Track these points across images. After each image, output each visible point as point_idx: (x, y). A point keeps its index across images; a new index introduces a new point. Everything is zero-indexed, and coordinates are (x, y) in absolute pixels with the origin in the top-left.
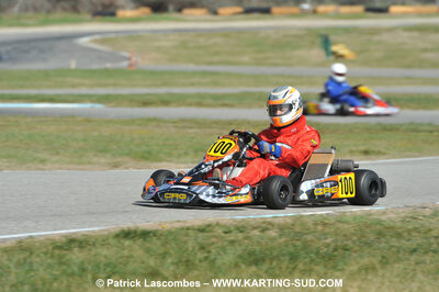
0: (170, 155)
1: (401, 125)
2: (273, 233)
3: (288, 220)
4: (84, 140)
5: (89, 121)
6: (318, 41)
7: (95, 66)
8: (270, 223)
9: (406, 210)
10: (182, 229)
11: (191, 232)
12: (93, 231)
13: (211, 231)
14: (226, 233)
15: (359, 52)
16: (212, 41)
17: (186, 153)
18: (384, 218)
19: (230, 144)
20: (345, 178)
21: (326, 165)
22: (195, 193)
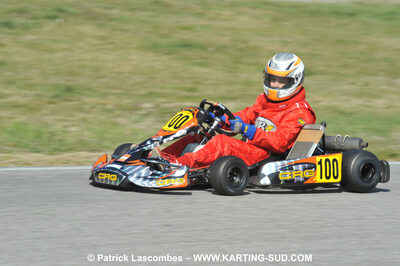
19: (188, 117)
20: (327, 160)
21: (311, 144)
22: (125, 174)
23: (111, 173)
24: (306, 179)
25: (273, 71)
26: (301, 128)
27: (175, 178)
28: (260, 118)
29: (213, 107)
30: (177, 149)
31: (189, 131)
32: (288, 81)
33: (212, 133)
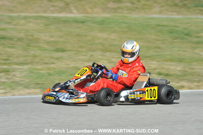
19: (86, 70)
20: (151, 89)
21: (143, 82)
22: (57, 97)
23: (51, 96)
24: (141, 98)
25: (125, 50)
26: (139, 75)
27: (80, 98)
28: (120, 71)
29: (98, 66)
30: (82, 85)
31: (87, 77)
32: (132, 54)
33: (98, 78)
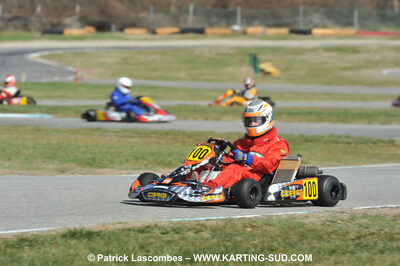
0: (112, 162)
1: (322, 137)
2: (206, 234)
3: (220, 223)
4: (34, 148)
5: (39, 130)
6: (248, 59)
7: (44, 80)
8: (203, 225)
9: (326, 214)
10: (123, 230)
11: (132, 233)
12: (42, 231)
13: (149, 232)
14: (163, 234)
15: (284, 70)
16: (150, 58)
17: (127, 161)
18: (306, 221)
19: (207, 150)
20: (309, 182)
21: (293, 170)
22: (173, 192)
23: (161, 192)
24: (297, 196)
